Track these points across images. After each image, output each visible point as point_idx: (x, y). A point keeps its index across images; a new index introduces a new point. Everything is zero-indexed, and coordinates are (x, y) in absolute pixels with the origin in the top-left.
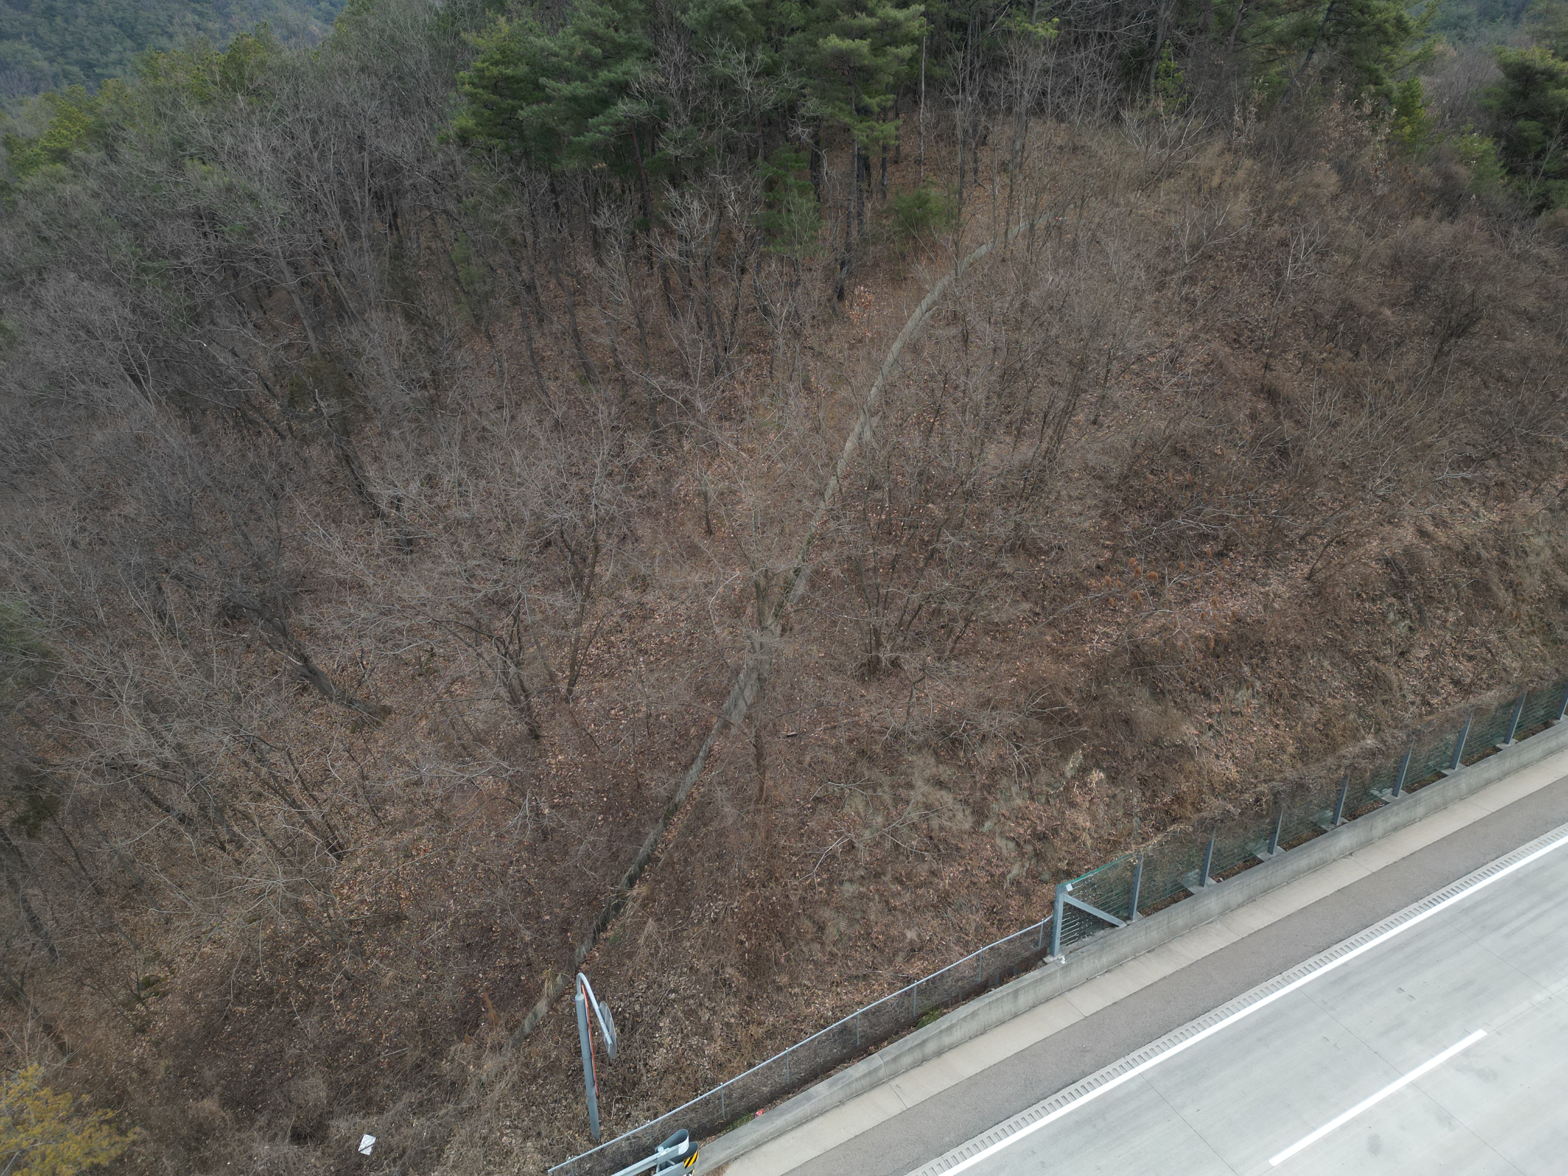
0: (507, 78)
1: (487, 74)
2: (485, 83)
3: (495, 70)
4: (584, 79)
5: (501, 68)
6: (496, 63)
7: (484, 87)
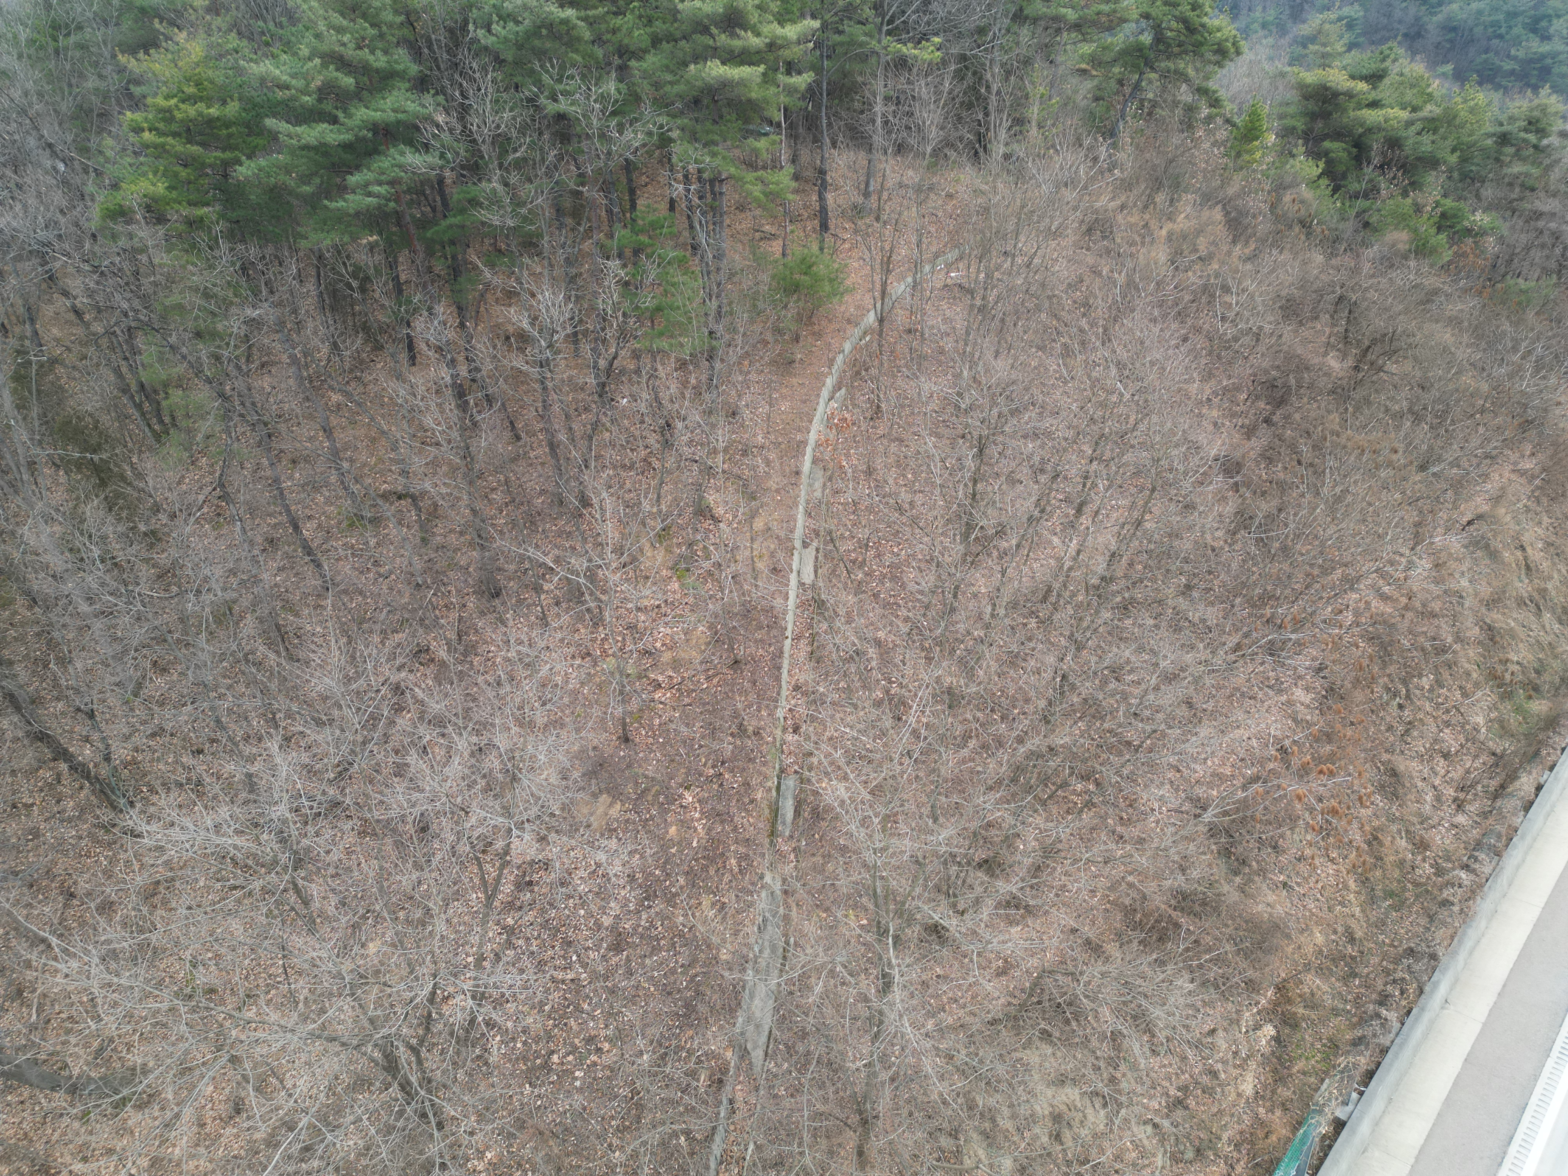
0: (211, 122)
1: (179, 115)
2: (174, 127)
3: (191, 111)
4: (334, 121)
5: (201, 106)
6: (191, 99)
7: (175, 135)
